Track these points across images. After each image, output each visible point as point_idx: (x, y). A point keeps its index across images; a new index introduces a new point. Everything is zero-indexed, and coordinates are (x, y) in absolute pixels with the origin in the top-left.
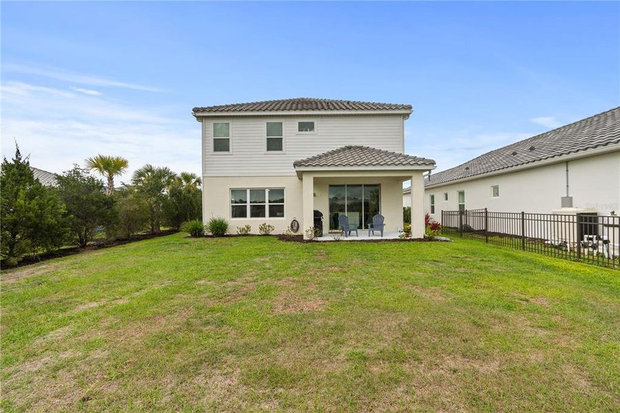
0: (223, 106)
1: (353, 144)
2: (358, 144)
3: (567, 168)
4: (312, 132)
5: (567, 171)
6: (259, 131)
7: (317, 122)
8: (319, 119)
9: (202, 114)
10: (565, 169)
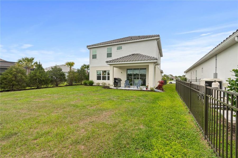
0: (99, 44)
1: (135, 53)
2: (137, 53)
3: (216, 58)
4: (121, 50)
5: (216, 60)
6: (104, 51)
7: (123, 46)
8: (124, 45)
9: (90, 47)
10: (215, 59)
